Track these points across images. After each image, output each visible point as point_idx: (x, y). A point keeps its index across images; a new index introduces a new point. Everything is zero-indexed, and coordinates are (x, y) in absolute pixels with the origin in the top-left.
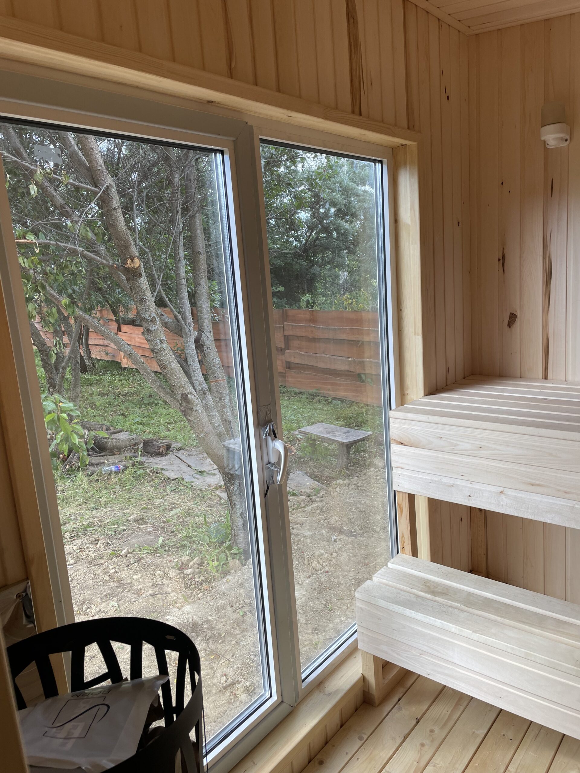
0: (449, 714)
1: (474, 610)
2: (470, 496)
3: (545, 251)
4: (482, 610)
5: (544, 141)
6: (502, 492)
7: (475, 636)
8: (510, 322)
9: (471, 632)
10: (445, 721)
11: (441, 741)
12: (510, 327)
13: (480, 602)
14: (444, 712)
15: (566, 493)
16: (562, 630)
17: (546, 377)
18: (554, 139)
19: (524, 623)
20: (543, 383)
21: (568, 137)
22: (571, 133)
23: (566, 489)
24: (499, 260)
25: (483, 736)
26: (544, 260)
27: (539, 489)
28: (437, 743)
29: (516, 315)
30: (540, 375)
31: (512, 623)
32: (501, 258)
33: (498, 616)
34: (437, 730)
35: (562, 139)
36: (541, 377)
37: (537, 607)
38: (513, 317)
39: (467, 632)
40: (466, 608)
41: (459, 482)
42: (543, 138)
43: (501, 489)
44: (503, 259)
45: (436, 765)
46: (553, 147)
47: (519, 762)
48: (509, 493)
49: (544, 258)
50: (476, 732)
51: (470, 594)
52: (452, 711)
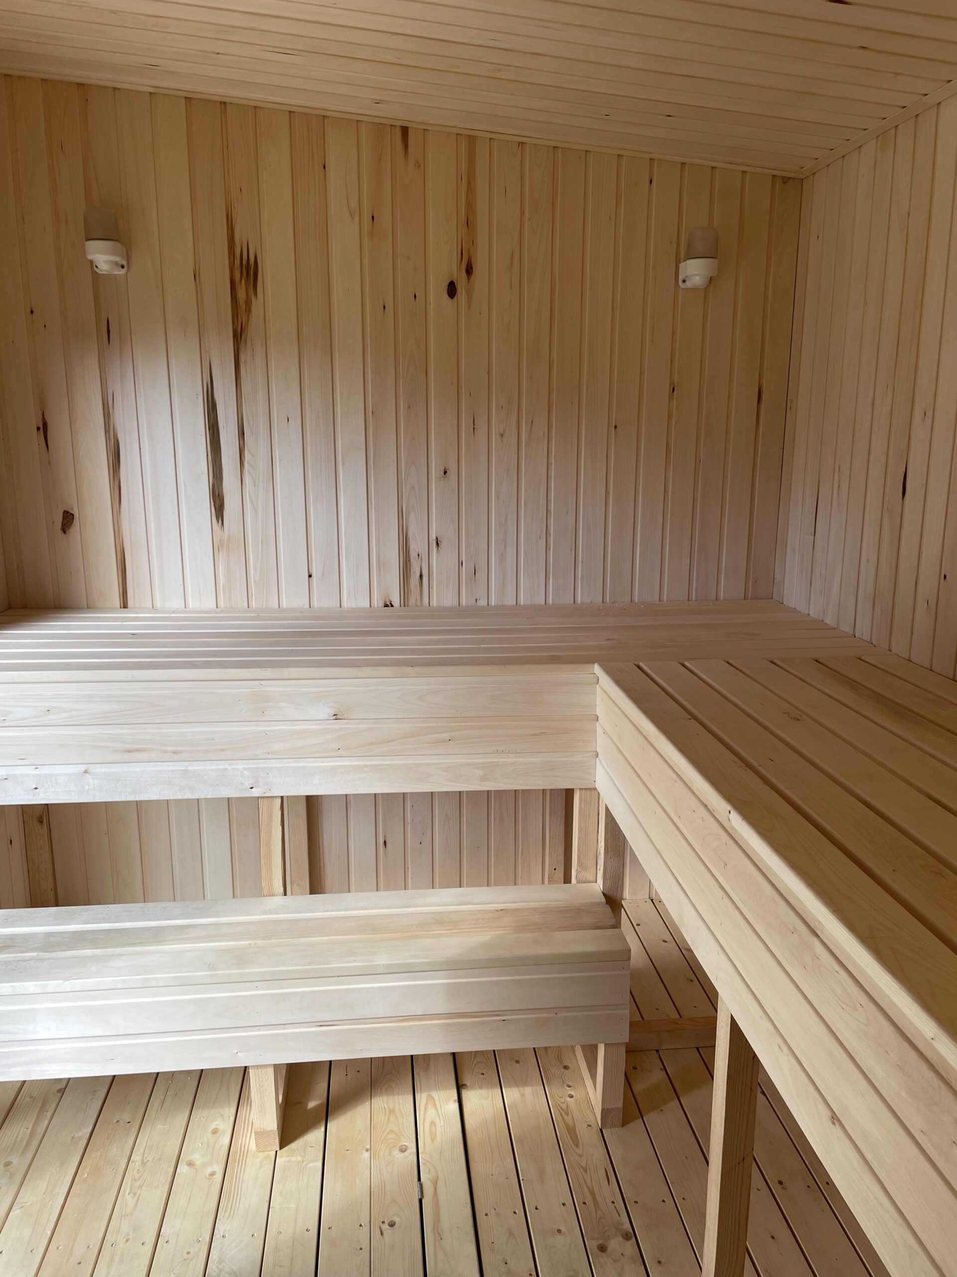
0: (31, 1131)
1: (59, 953)
2: (36, 788)
3: (107, 421)
4: (72, 949)
5: (91, 262)
6: (86, 772)
7: (68, 985)
8: (65, 525)
9: (61, 982)
10: (25, 1142)
11: (24, 1172)
12: (65, 532)
13: (66, 940)
14: (22, 1131)
15: (175, 753)
16: (186, 936)
17: (125, 606)
18: (105, 262)
19: (134, 944)
20: (124, 613)
21: (125, 263)
22: (128, 259)
23: (174, 749)
24: (38, 429)
25: (88, 1135)
26: (107, 435)
27: (138, 756)
28: (19, 1177)
29: (73, 515)
30: (116, 601)
31: (118, 950)
32: (41, 426)
33: (96, 948)
34: (15, 1159)
35: (116, 264)
36: (119, 606)
37: (149, 920)
38: (68, 519)
39: (54, 985)
40: (47, 954)
41: (18, 771)
42: (90, 257)
43: (84, 767)
44: (44, 428)
45: (23, 1205)
46: (105, 272)
47: (144, 1145)
48: (98, 770)
49: (107, 431)
50: (76, 1135)
51: (49, 935)
52: (34, 1125)
